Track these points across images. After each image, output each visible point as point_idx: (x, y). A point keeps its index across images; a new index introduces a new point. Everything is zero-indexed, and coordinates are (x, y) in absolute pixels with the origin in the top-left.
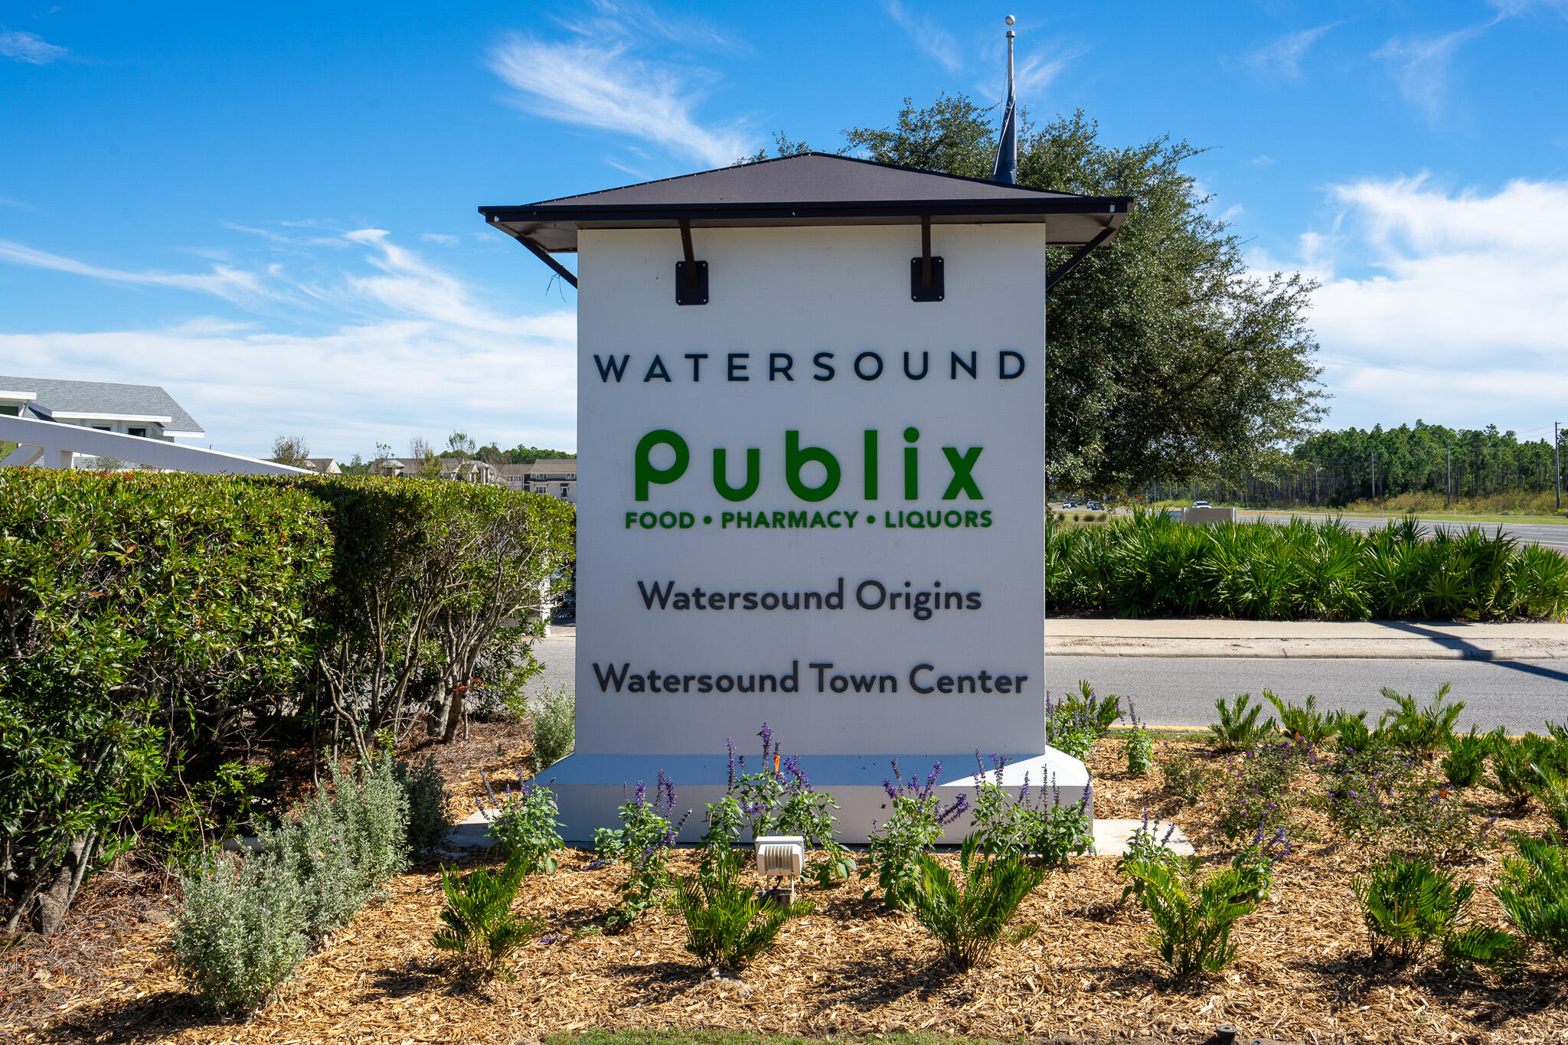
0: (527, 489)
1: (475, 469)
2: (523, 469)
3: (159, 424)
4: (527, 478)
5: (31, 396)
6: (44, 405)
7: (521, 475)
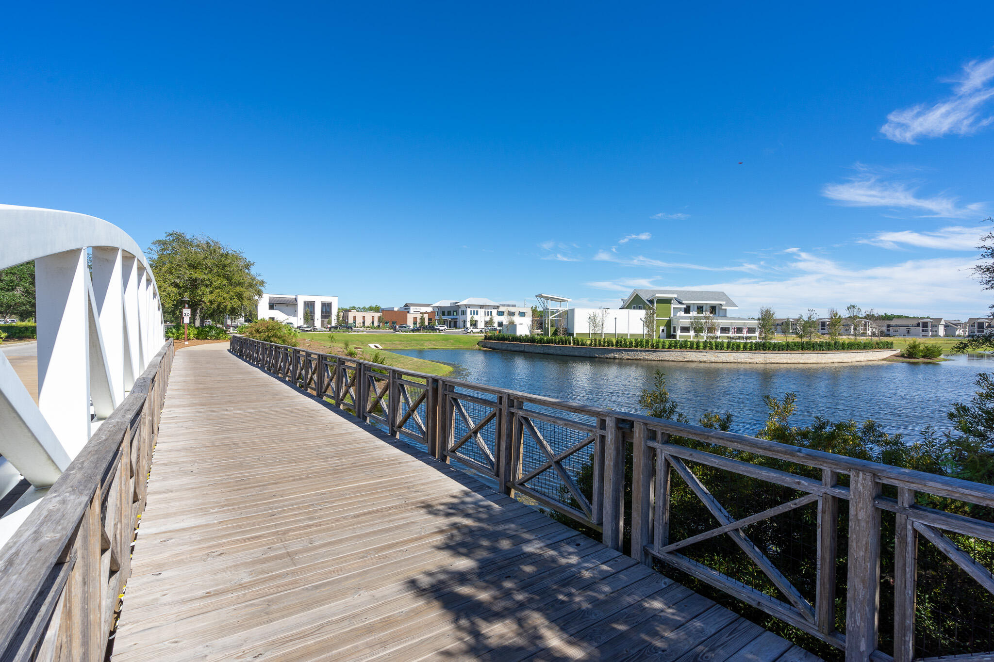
0: (888, 330)
1: (863, 322)
2: (888, 322)
3: (721, 304)
4: (889, 326)
5: (675, 296)
6: (680, 299)
7: (886, 325)
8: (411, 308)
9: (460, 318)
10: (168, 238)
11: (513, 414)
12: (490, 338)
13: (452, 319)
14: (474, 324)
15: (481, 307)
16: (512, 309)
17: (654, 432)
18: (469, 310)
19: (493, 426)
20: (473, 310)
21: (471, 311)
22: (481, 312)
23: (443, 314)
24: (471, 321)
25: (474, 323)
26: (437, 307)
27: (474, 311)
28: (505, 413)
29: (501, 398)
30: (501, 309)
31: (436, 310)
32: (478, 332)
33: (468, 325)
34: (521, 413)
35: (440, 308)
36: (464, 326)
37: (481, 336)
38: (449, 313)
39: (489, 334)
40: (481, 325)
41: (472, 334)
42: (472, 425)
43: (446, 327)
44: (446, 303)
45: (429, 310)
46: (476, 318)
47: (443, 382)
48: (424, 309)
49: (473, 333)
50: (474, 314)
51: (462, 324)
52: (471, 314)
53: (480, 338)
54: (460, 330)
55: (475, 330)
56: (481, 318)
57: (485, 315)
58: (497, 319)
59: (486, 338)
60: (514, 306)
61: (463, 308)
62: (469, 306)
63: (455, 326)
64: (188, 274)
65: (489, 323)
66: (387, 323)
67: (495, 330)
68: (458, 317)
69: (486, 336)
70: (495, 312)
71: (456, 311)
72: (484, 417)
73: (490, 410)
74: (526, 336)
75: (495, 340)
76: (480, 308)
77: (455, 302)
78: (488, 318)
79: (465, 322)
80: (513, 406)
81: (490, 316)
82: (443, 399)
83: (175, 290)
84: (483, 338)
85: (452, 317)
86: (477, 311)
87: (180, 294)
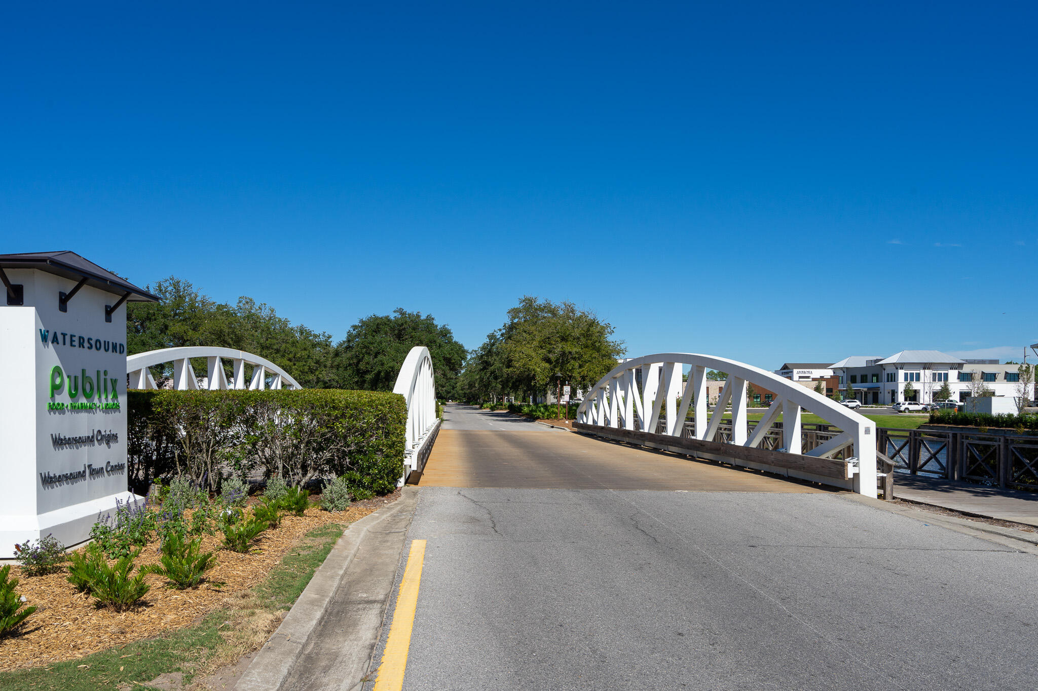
8: (795, 371)
9: (885, 387)
10: (521, 305)
11: (916, 439)
12: (940, 420)
13: (869, 389)
14: (912, 396)
15: (926, 366)
16: (989, 369)
17: (963, 436)
18: (901, 373)
19: (907, 448)
20: (909, 372)
21: (906, 374)
22: (926, 375)
23: (853, 380)
24: (906, 392)
25: (911, 394)
26: (841, 368)
27: (912, 374)
28: (912, 439)
29: (910, 433)
30: (967, 369)
31: (840, 373)
32: (918, 411)
33: (901, 398)
34: (920, 438)
35: (846, 370)
36: (893, 400)
37: (924, 417)
38: (864, 379)
39: (938, 414)
40: (926, 399)
41: (907, 414)
42: (897, 448)
43: (858, 403)
44: (859, 361)
45: (828, 373)
46: (916, 386)
47: (881, 429)
48: (817, 373)
49: (910, 411)
50: (912, 379)
51: (888, 397)
52: (906, 379)
53: (920, 420)
54: (885, 408)
55: (912, 407)
56: (926, 387)
57: (934, 380)
58: (956, 387)
59: (933, 419)
60: (995, 362)
61: (889, 370)
62: (901, 366)
63: (876, 401)
64: (559, 348)
65: (941, 395)
66: (757, 398)
67: (952, 406)
68: (880, 385)
69: (932, 417)
70: (953, 374)
71: (877, 376)
72: (902, 443)
73: (905, 440)
74: (1010, 416)
75: (949, 423)
76: (924, 369)
77: (874, 358)
78: (938, 386)
79: (894, 393)
80: (916, 436)
81: (942, 383)
82: (881, 438)
83: (547, 365)
84: (927, 420)
85: (868, 385)
86: (918, 375)
87: (552, 370)
